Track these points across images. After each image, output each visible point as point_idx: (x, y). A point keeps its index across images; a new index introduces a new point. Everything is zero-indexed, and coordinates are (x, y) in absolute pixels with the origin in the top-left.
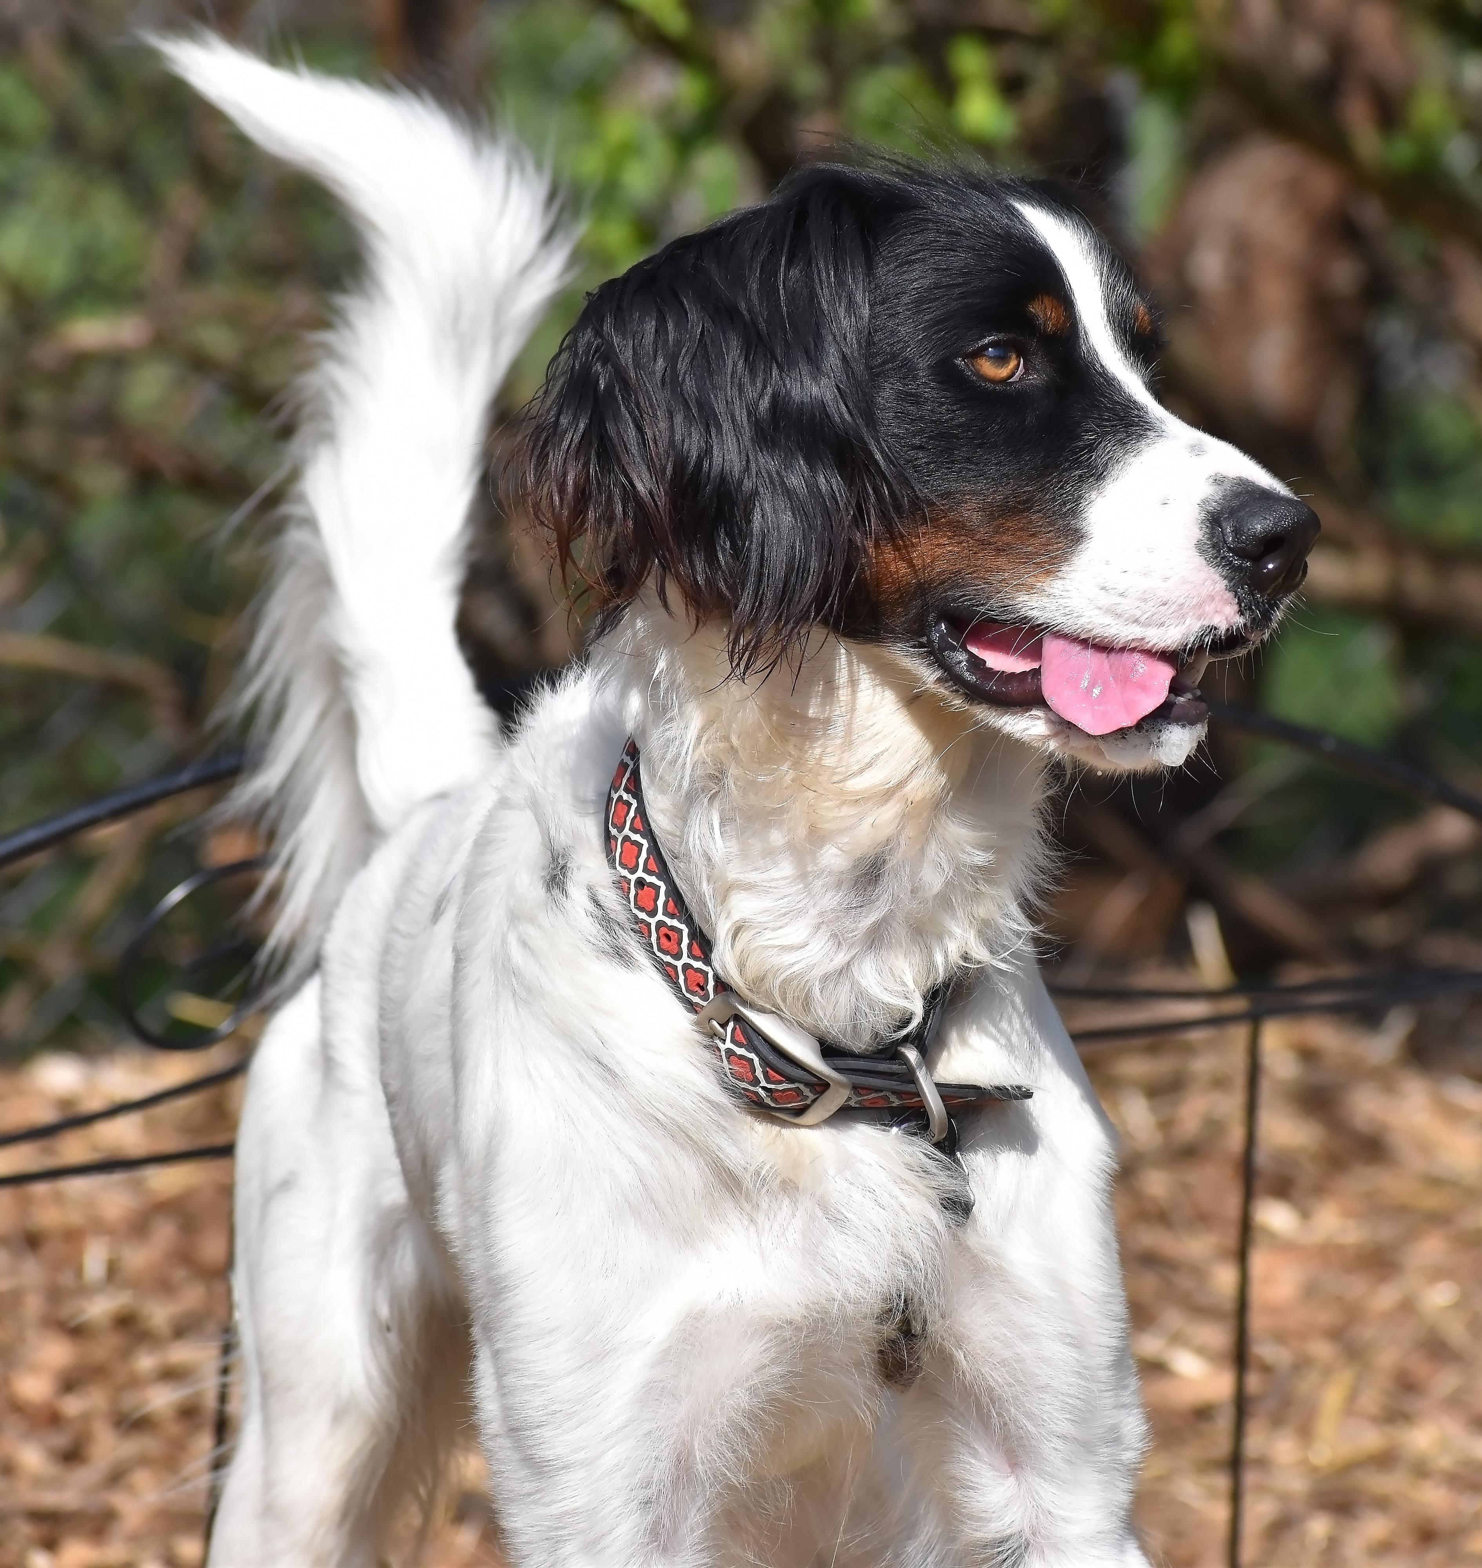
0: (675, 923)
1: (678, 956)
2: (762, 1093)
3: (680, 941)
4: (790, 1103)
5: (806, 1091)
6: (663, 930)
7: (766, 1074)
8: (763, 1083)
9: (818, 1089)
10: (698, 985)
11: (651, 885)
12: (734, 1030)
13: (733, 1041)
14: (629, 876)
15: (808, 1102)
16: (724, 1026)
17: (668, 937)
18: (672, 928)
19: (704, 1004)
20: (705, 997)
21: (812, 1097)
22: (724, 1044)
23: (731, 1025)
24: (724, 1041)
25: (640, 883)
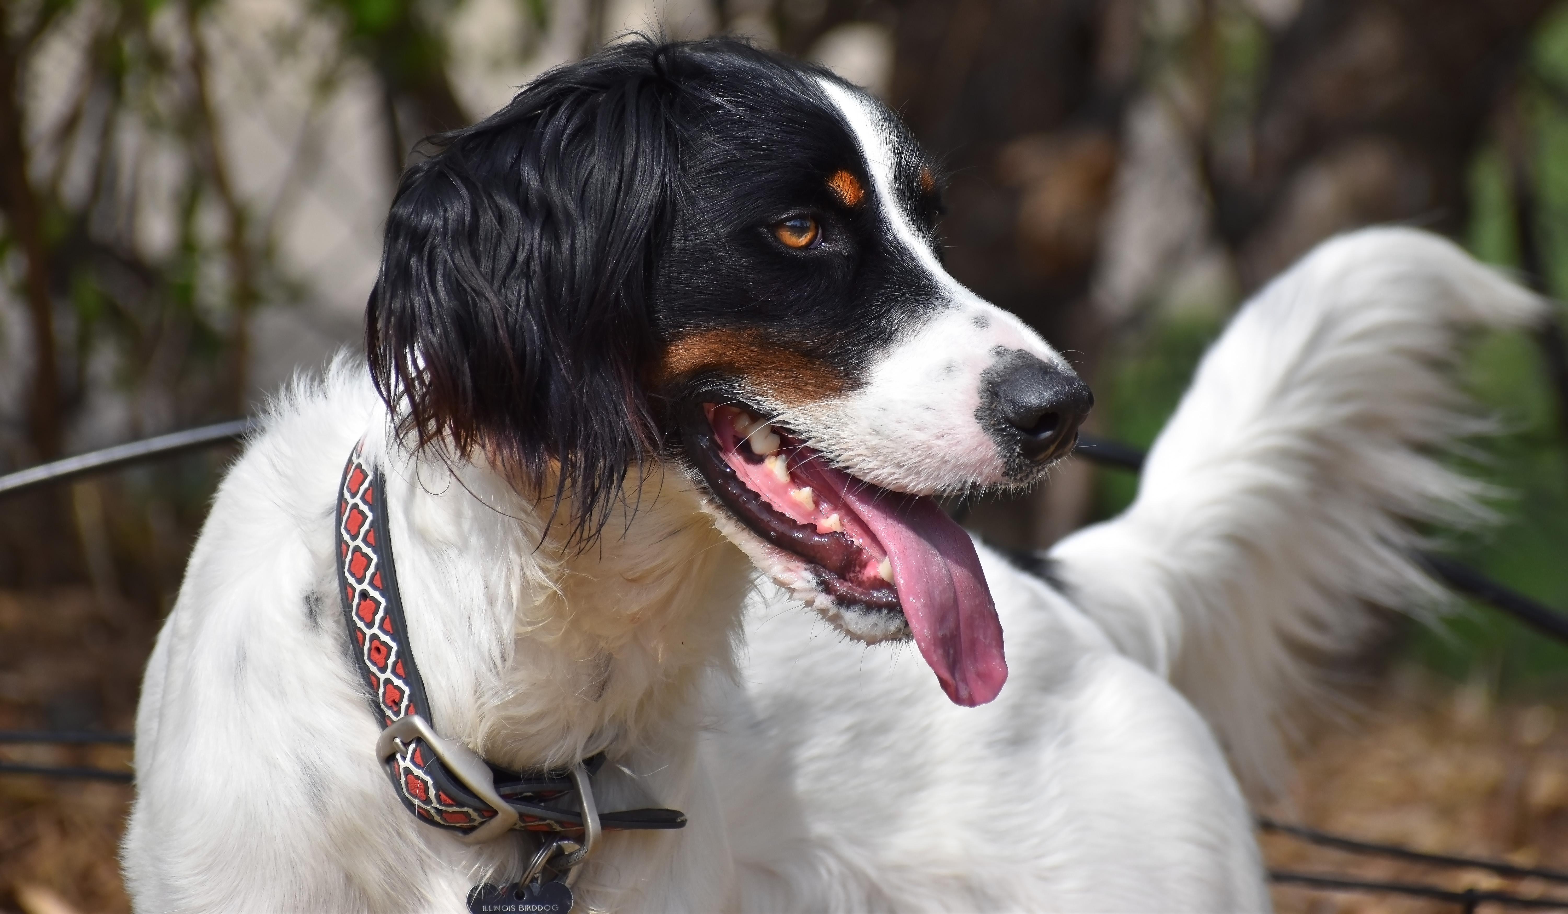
0: (386, 638)
1: (383, 670)
2: (432, 811)
3: (388, 656)
4: (459, 823)
5: (474, 815)
6: (376, 643)
7: (438, 796)
8: (435, 804)
9: (486, 814)
10: (394, 701)
11: (374, 599)
12: (415, 751)
13: (412, 760)
14: (355, 585)
15: (476, 824)
16: (406, 745)
17: (378, 650)
18: (384, 643)
19: (395, 719)
20: (397, 713)
21: (479, 820)
22: (405, 761)
23: (413, 746)
24: (404, 758)
25: (364, 595)
